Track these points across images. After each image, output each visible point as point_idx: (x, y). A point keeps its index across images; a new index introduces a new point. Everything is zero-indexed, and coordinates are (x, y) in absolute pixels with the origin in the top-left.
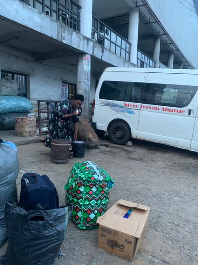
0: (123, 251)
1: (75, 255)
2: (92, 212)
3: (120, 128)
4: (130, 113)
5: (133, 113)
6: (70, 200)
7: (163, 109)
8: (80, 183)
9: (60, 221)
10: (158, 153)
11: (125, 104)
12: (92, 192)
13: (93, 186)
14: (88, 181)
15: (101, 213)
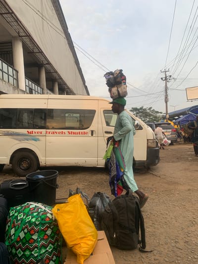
2: (50, 260)
3: (25, 158)
4: (36, 141)
5: (39, 140)
6: (20, 255)
8: (33, 229)
11: (28, 131)
12: (47, 235)
13: (48, 227)
14: (42, 224)
15: (59, 257)
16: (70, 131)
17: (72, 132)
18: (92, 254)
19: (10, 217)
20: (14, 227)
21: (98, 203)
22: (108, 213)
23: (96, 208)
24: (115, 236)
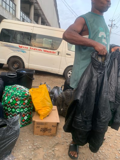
0: (51, 132)
1: (22, 143)
2: (25, 115)
3: (16, 62)
4: (24, 52)
5: (25, 52)
6: (9, 111)
7: (44, 50)
8: (17, 98)
9: (15, 124)
10: (41, 77)
11: (19, 46)
12: (25, 103)
13: (26, 99)
14: (23, 97)
15: (30, 115)
16: (45, 49)
17: (46, 51)
18: (48, 116)
19: (5, 91)
20: (7, 96)
21: (56, 92)
22: (60, 97)
23: (54, 94)
24: (62, 110)
